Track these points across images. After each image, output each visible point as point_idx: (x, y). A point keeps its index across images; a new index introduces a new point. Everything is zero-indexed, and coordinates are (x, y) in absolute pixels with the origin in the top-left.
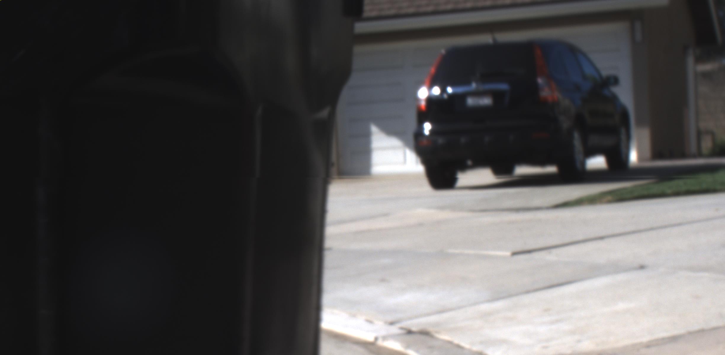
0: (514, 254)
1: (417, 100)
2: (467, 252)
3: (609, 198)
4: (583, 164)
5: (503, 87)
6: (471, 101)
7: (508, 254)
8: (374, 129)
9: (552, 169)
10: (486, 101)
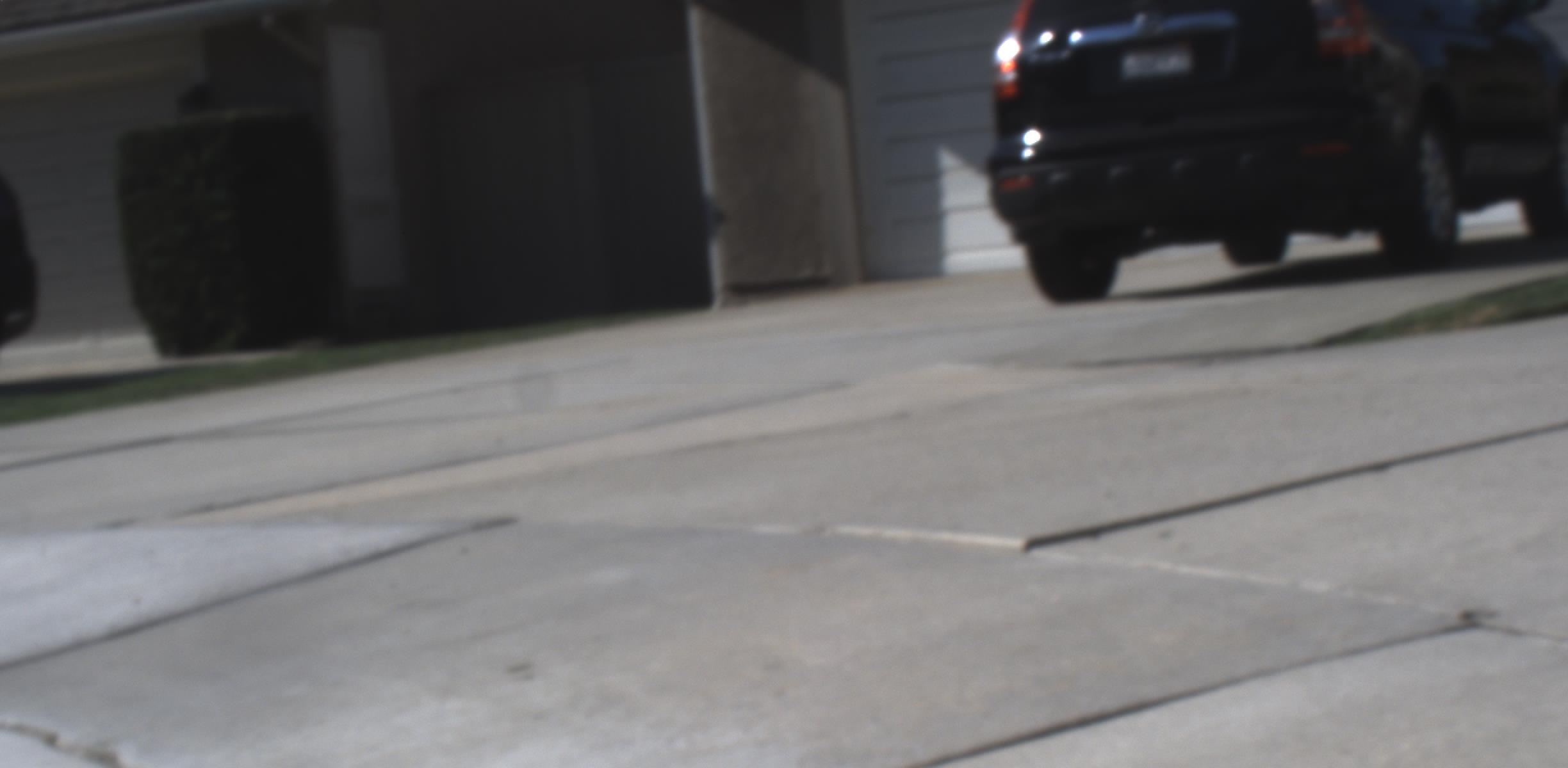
0: (1034, 543)
1: (996, 69)
2: (891, 533)
3: (1491, 310)
4: (1452, 226)
5: (1222, 20)
6: (1133, 65)
7: (1017, 543)
8: (948, 160)
9: (1363, 243)
10: (1175, 63)
